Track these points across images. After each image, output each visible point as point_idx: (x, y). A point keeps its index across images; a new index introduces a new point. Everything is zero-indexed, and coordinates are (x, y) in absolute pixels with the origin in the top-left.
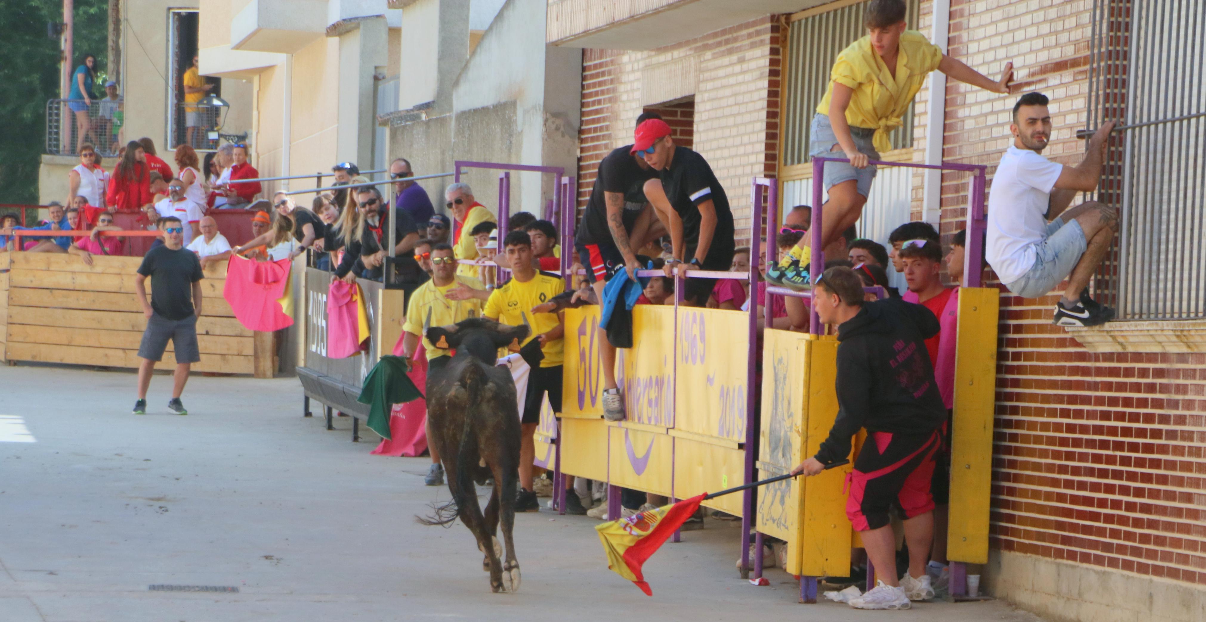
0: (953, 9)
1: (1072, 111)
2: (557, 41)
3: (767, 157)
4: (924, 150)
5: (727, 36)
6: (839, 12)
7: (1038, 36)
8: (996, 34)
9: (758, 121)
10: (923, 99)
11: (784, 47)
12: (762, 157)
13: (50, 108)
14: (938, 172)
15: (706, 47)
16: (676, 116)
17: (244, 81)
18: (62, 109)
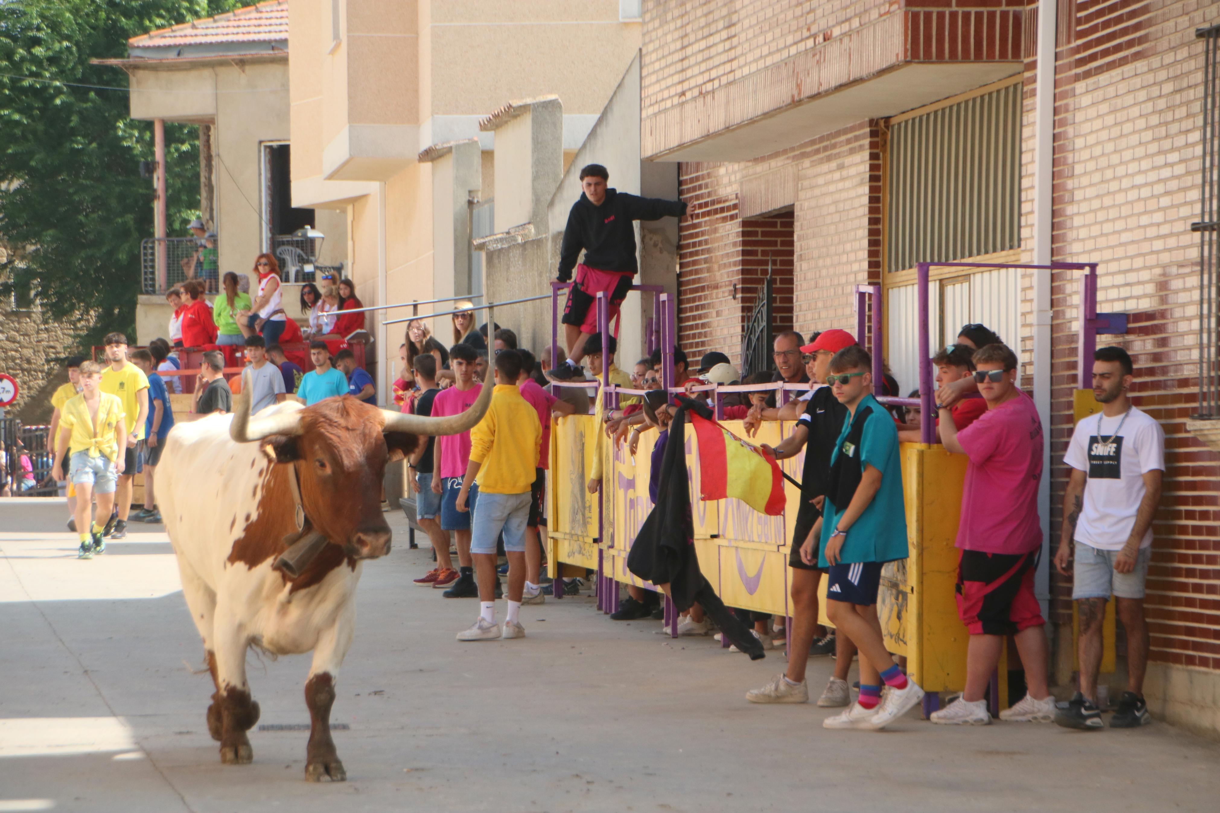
0: (1057, 104)
1: (1186, 203)
2: (651, 156)
3: (871, 264)
4: (1032, 250)
5: (825, 144)
6: (940, 113)
7: (1147, 128)
8: (1103, 128)
9: (859, 228)
10: (1029, 198)
11: (885, 152)
12: (865, 265)
13: (145, 248)
14: (1048, 272)
15: (804, 155)
16: (776, 227)
17: (338, 211)
18: (156, 248)
